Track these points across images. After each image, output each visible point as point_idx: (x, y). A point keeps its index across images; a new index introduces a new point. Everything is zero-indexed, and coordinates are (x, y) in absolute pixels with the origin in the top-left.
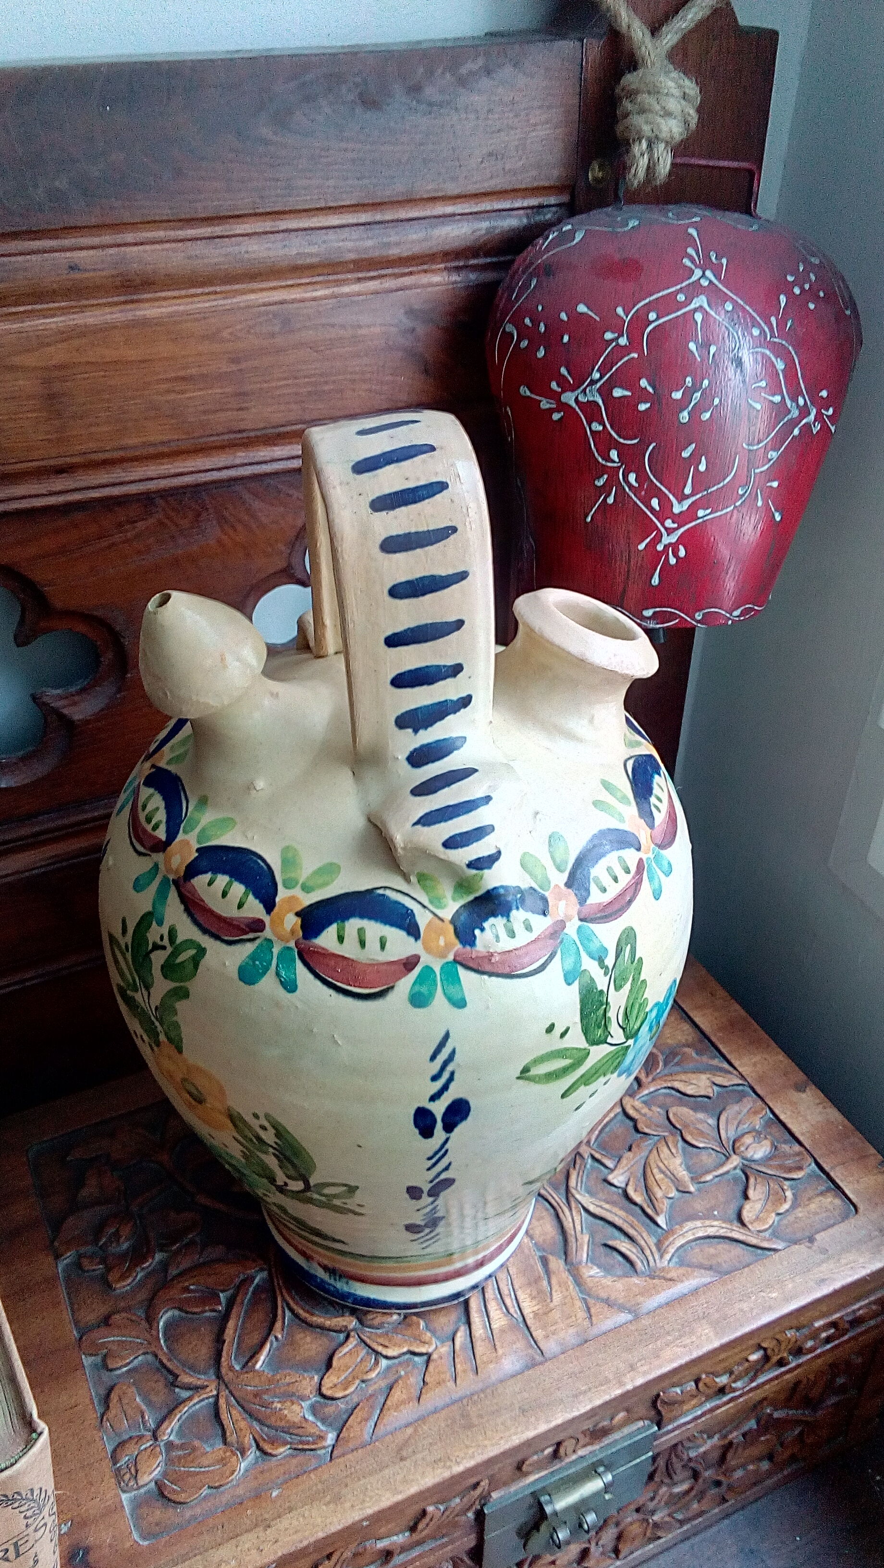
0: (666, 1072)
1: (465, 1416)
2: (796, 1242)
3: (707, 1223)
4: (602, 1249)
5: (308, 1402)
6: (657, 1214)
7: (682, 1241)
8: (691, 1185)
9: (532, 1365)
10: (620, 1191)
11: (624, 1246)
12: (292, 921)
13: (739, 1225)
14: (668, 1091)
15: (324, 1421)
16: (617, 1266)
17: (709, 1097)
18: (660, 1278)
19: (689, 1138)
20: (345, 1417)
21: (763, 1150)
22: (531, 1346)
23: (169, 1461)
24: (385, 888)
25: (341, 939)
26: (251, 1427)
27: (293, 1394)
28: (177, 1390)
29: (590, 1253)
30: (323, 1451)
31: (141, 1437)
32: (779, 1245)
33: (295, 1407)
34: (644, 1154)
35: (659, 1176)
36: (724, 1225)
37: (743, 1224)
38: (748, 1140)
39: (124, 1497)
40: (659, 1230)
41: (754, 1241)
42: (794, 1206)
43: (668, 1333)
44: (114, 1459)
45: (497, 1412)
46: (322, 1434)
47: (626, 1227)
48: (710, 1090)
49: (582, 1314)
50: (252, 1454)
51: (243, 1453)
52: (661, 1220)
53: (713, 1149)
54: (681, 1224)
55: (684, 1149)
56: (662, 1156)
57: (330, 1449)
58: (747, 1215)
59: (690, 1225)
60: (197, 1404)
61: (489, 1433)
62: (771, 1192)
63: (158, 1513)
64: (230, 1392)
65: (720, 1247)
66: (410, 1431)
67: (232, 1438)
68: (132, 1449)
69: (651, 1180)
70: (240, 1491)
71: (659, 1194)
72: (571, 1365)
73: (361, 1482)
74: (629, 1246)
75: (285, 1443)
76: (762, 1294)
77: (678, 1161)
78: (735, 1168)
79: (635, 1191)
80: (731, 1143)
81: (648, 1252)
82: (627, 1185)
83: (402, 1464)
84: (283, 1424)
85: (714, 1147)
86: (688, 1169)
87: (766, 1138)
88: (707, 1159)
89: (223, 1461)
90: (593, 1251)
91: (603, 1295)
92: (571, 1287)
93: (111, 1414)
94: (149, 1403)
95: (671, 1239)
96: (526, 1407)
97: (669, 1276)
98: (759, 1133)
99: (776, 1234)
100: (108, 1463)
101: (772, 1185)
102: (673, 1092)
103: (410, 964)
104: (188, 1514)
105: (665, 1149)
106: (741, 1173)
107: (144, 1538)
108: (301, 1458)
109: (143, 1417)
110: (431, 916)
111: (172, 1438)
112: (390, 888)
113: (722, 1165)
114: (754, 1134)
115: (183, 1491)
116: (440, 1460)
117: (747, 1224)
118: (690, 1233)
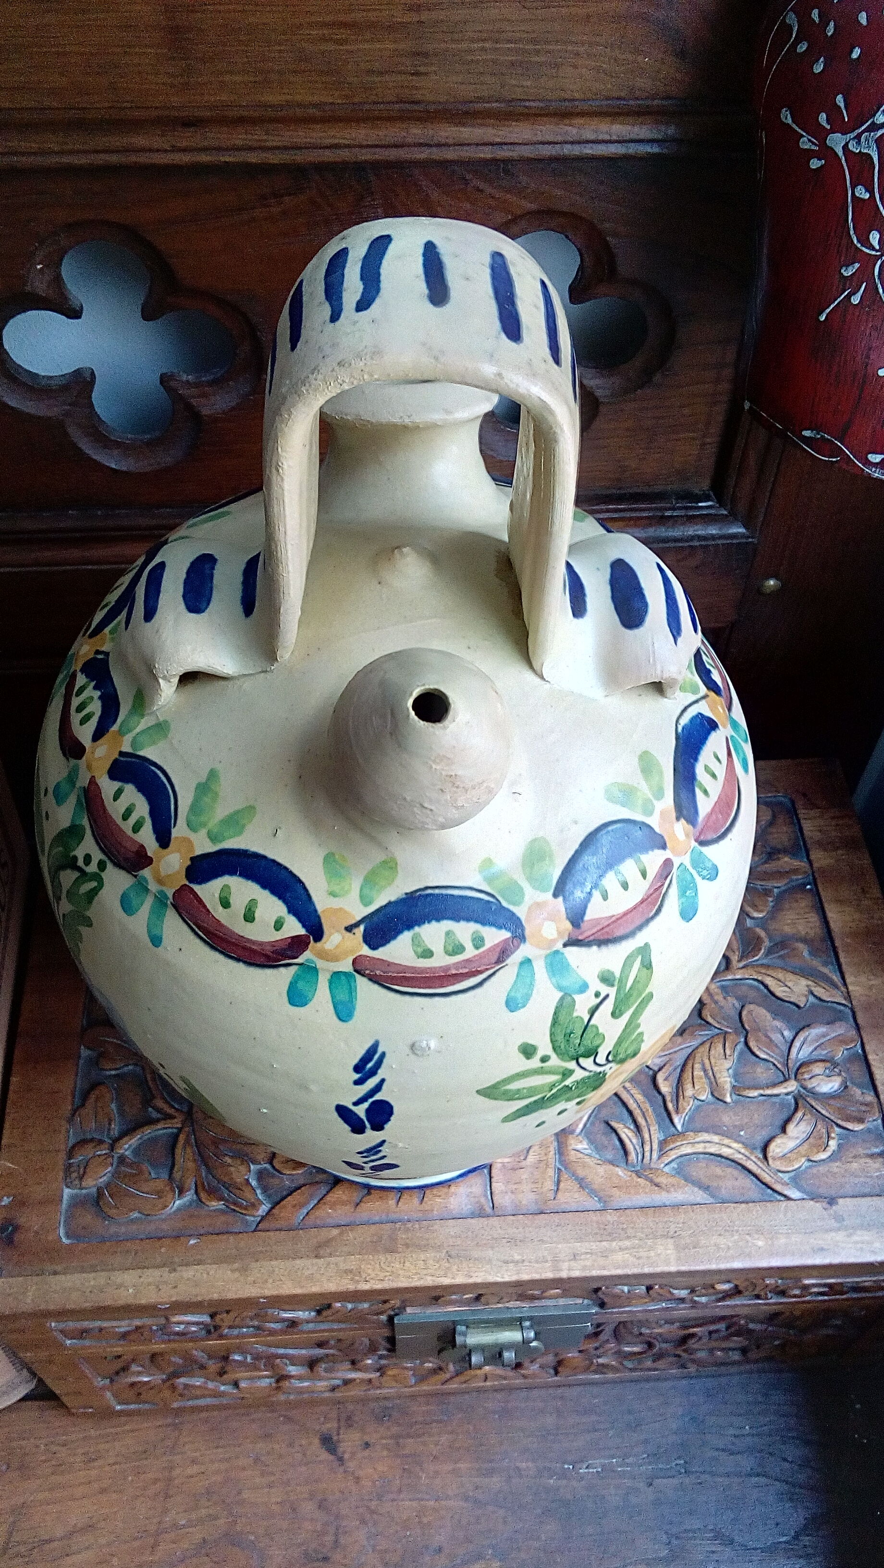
0: (765, 961)
1: (393, 1239)
2: (814, 1197)
3: (726, 1141)
4: (603, 1125)
5: (259, 1167)
6: (677, 1111)
7: (688, 1150)
8: (728, 1095)
9: (480, 1214)
10: (651, 1073)
11: (627, 1133)
13: (761, 1156)
14: (756, 983)
15: (265, 1190)
16: (610, 1148)
17: (798, 1006)
18: (647, 1178)
19: (752, 1044)
20: (285, 1193)
21: (830, 1085)
22: (486, 1196)
23: (116, 1174)
26: (198, 1170)
27: (247, 1155)
28: (150, 1109)
29: (588, 1126)
30: (252, 1219)
31: (101, 1142)
32: (794, 1194)
33: (243, 1169)
34: (695, 1043)
35: (698, 1073)
36: (743, 1151)
37: (765, 1157)
38: (818, 1069)
39: (67, 1192)
40: (673, 1129)
41: (767, 1179)
42: (831, 1158)
43: (628, 1237)
44: (70, 1154)
45: (422, 1247)
46: (256, 1203)
47: (637, 1113)
48: (804, 999)
49: (550, 1185)
50: (189, 1196)
51: (181, 1192)
52: (676, 1120)
53: (774, 1065)
54: (697, 1131)
55: (741, 1054)
56: (713, 1052)
57: (259, 1219)
58: (775, 1149)
59: (705, 1136)
60: (161, 1130)
61: (407, 1264)
62: (814, 1134)
63: (88, 1218)
64: (193, 1130)
65: (729, 1170)
66: (335, 1232)
67: (177, 1175)
68: (88, 1151)
69: (688, 1075)
70: (165, 1226)
71: (689, 1091)
72: (514, 1230)
73: (272, 1263)
74: (630, 1134)
75: (221, 1199)
76: (747, 1237)
77: (728, 1064)
78: (787, 1094)
79: (666, 1079)
80: (798, 1064)
81: (647, 1148)
82: (660, 1070)
83: (315, 1261)
84: (226, 1179)
85: (776, 1063)
86: (736, 1076)
87: (839, 1075)
88: (762, 1073)
89: (160, 1194)
90: (593, 1124)
91: (581, 1173)
92: (552, 1152)
93: (83, 1112)
94: (121, 1112)
95: (679, 1144)
96: (453, 1253)
97: (657, 1180)
98: (835, 1065)
99: (796, 1180)
100: (62, 1156)
101: (819, 1127)
102: (762, 987)
104: (113, 1229)
105: (720, 1046)
106: (793, 1101)
107: (68, 1236)
108: (230, 1218)
109: (110, 1124)
111: (127, 1153)
113: (774, 1085)
114: (828, 1065)
115: (116, 1207)
116: (351, 1271)
117: (769, 1159)
118: (702, 1145)
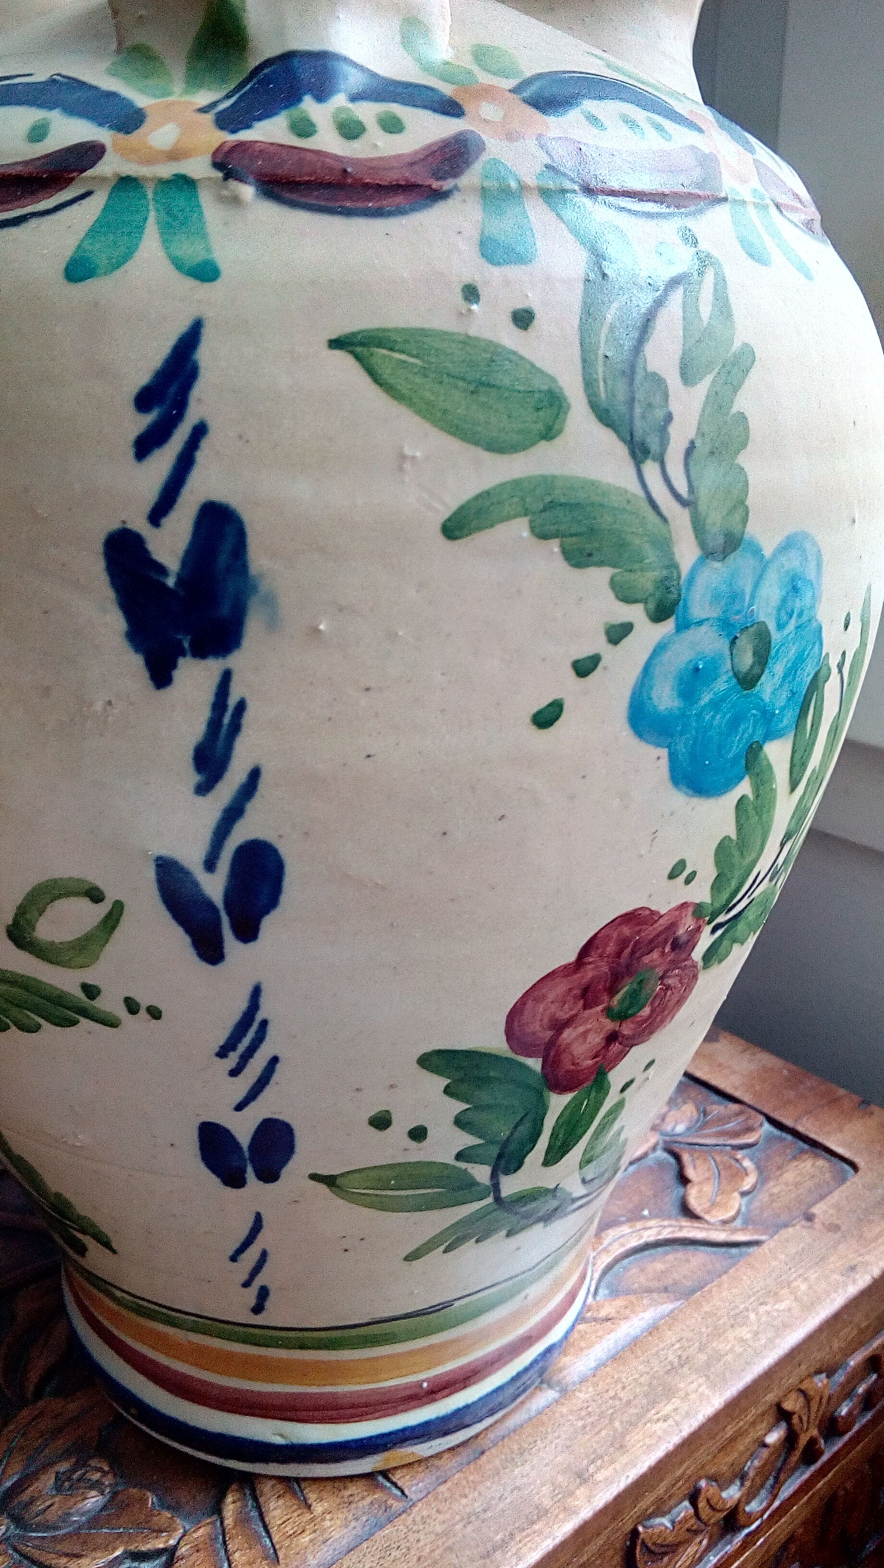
2: (784, 1225)
3: (639, 1226)
9: (390, 1515)
13: (691, 1221)
18: (586, 1319)
21: (687, 1118)
36: (666, 1223)
37: (696, 1218)
41: (719, 1237)
42: (761, 1181)
43: (629, 1404)
54: (596, 1233)
58: (694, 1203)
59: (612, 1233)
62: (721, 1167)
65: (670, 1257)
72: (464, 1501)
76: (765, 1308)
78: (654, 1148)
87: (685, 1104)
97: (603, 1314)
99: (749, 1222)
101: (718, 1158)
106: (665, 1155)
117: (701, 1214)
118: (616, 1245)
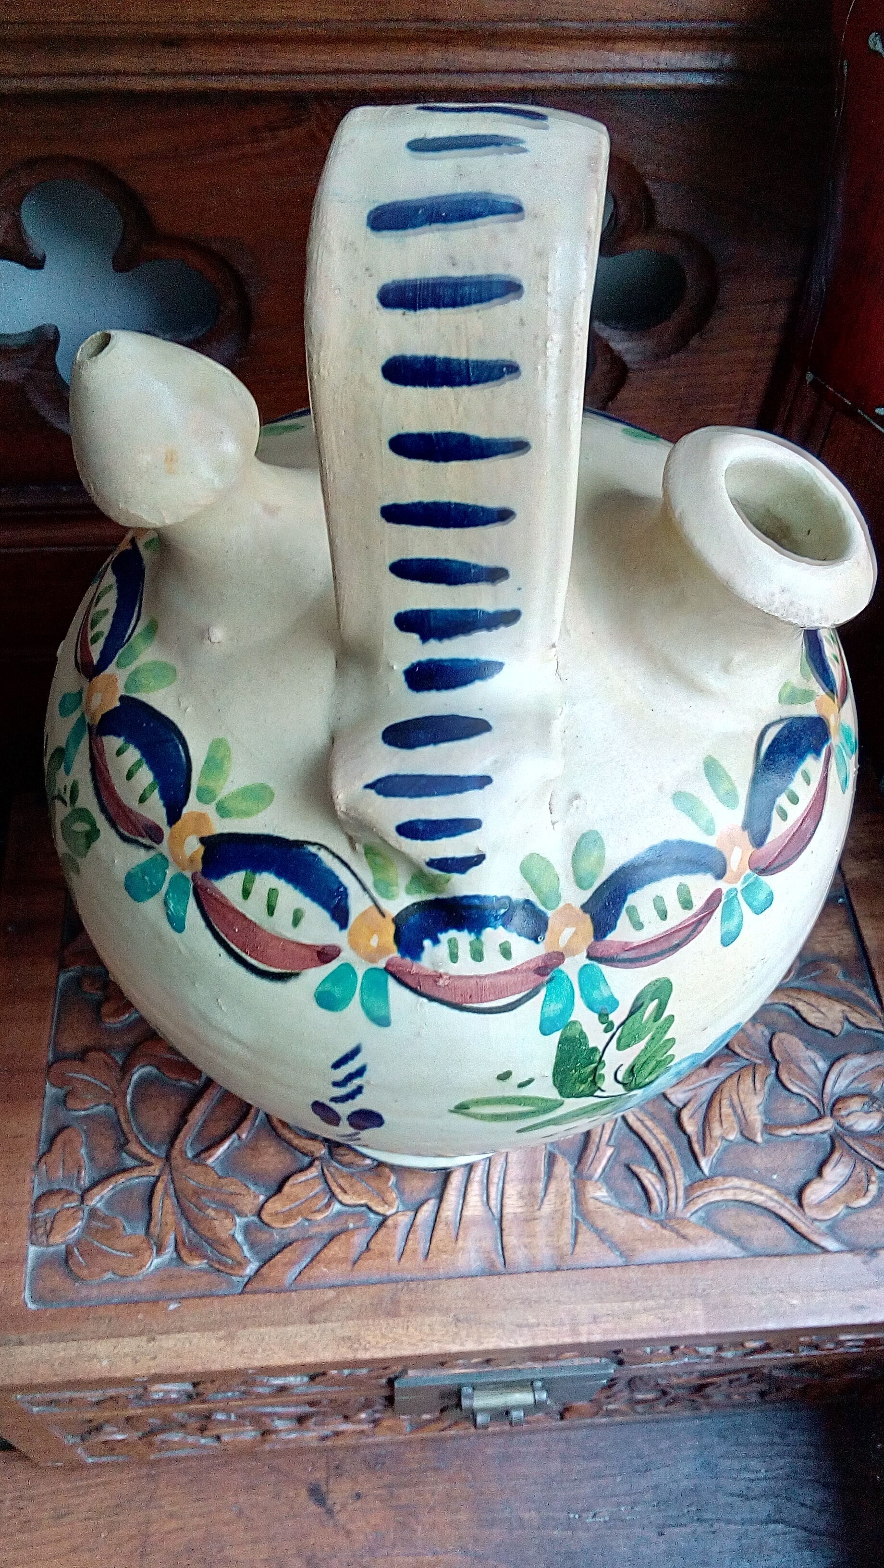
0: (796, 984)
1: (395, 1302)
2: (853, 1248)
3: (758, 1187)
4: (623, 1169)
5: (246, 1220)
6: (704, 1154)
7: (717, 1197)
8: (759, 1135)
9: (490, 1272)
10: (674, 1109)
11: (649, 1178)
12: (193, 847)
13: (795, 1202)
14: (786, 1008)
15: (252, 1246)
16: (631, 1195)
17: (833, 1034)
18: (673, 1229)
19: (784, 1077)
20: (275, 1249)
21: (869, 1123)
22: (497, 1249)
23: (87, 1228)
24: (321, 846)
25: (246, 893)
26: (178, 1224)
27: (232, 1206)
28: (124, 1155)
29: (607, 1169)
30: (239, 1279)
31: (69, 1193)
32: (831, 1244)
33: (227, 1222)
34: (722, 1076)
35: (726, 1110)
36: (776, 1197)
37: (801, 1204)
38: (855, 1104)
39: (32, 1250)
40: (699, 1173)
41: (803, 1229)
42: (871, 1205)
43: (653, 1297)
44: (36, 1207)
45: (427, 1311)
46: (243, 1262)
47: (660, 1155)
48: (839, 1027)
49: (566, 1238)
50: (169, 1253)
51: (160, 1250)
52: (704, 1163)
53: (808, 1100)
54: (726, 1176)
55: (772, 1087)
56: (741, 1087)
57: (246, 1279)
58: (810, 1195)
59: (735, 1182)
60: (137, 1179)
61: (411, 1329)
62: (853, 1178)
63: (56, 1279)
64: (172, 1179)
65: (762, 1219)
66: (331, 1294)
67: (155, 1230)
68: (55, 1204)
69: (715, 1111)
70: (142, 1289)
71: (717, 1131)
72: (529, 1290)
73: (261, 1330)
74: (654, 1180)
75: (205, 1257)
76: (782, 1296)
77: (758, 1100)
78: (823, 1133)
79: (692, 1117)
80: (834, 1098)
81: (672, 1195)
82: (685, 1106)
83: (309, 1327)
84: (209, 1235)
85: (810, 1097)
86: (767, 1112)
87: (878, 1110)
88: (796, 1110)
89: (135, 1251)
90: (612, 1167)
91: (600, 1224)
92: (569, 1201)
93: (49, 1158)
94: (92, 1158)
95: (706, 1190)
96: (462, 1317)
97: (684, 1231)
98: (874, 1099)
99: (833, 1229)
100: (28, 1209)
101: (858, 1169)
102: (792, 1012)
103: (325, 955)
104: (84, 1292)
105: (749, 1080)
106: (829, 1140)
107: (34, 1302)
108: (215, 1278)
109: (79, 1172)
110: (370, 903)
111: (99, 1205)
112: (326, 848)
113: (809, 1123)
114: (866, 1099)
115: (87, 1267)
116: (349, 1338)
117: (805, 1206)
118: (732, 1192)
